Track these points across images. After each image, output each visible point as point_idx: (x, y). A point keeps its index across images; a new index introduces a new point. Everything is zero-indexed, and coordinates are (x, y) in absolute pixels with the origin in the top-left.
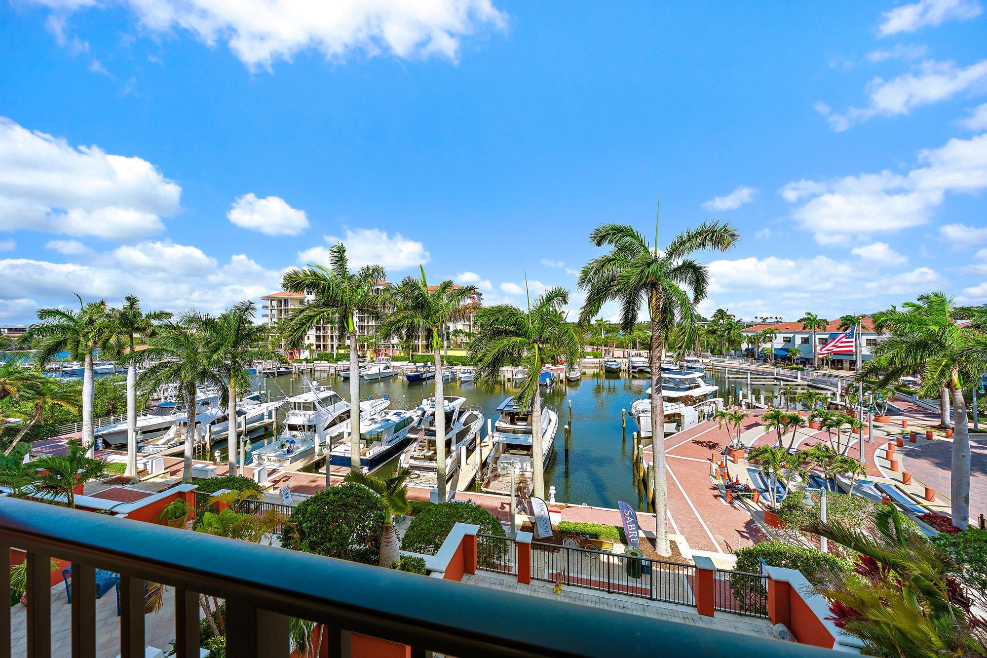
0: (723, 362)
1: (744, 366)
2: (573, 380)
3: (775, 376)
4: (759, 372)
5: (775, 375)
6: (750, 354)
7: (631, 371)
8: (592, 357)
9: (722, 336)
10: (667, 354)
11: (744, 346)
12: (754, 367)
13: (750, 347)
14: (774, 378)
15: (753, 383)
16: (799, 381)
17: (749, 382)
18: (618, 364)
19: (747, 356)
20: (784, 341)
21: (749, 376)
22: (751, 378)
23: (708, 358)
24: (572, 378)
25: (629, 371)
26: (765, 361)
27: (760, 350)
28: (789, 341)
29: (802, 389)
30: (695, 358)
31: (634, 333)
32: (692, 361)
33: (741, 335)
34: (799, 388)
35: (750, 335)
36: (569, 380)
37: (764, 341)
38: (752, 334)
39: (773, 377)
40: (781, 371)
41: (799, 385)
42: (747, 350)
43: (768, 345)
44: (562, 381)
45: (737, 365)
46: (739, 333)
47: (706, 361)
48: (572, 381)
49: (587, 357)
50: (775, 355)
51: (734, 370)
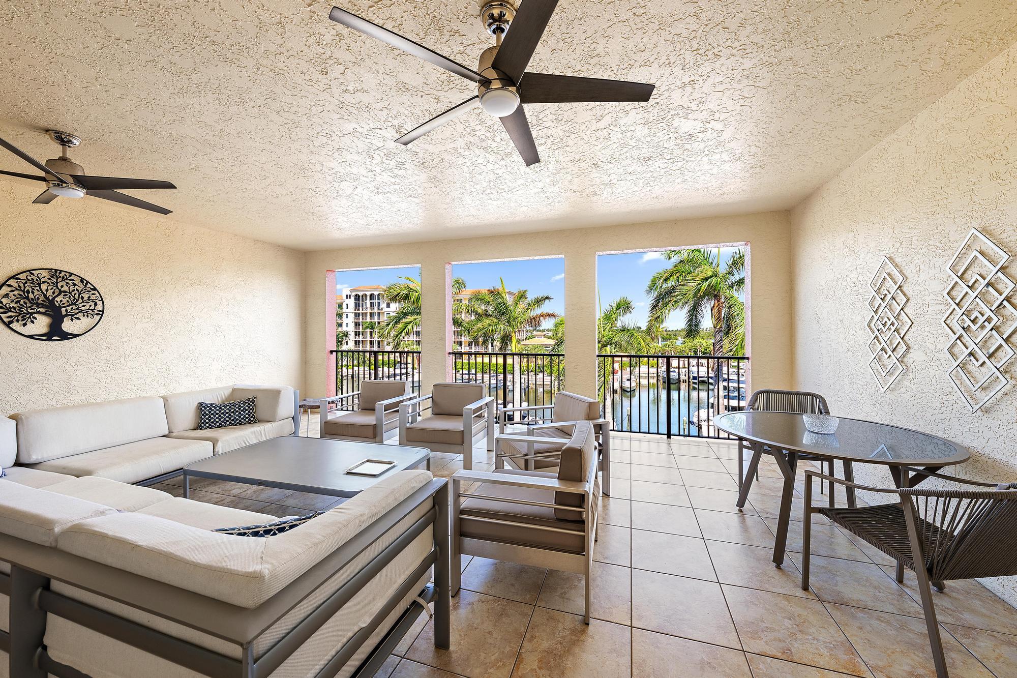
7: (691, 382)
18: (677, 375)
25: (689, 382)
31: (696, 341)
44: (616, 391)
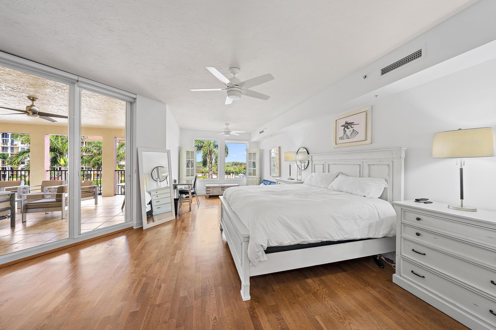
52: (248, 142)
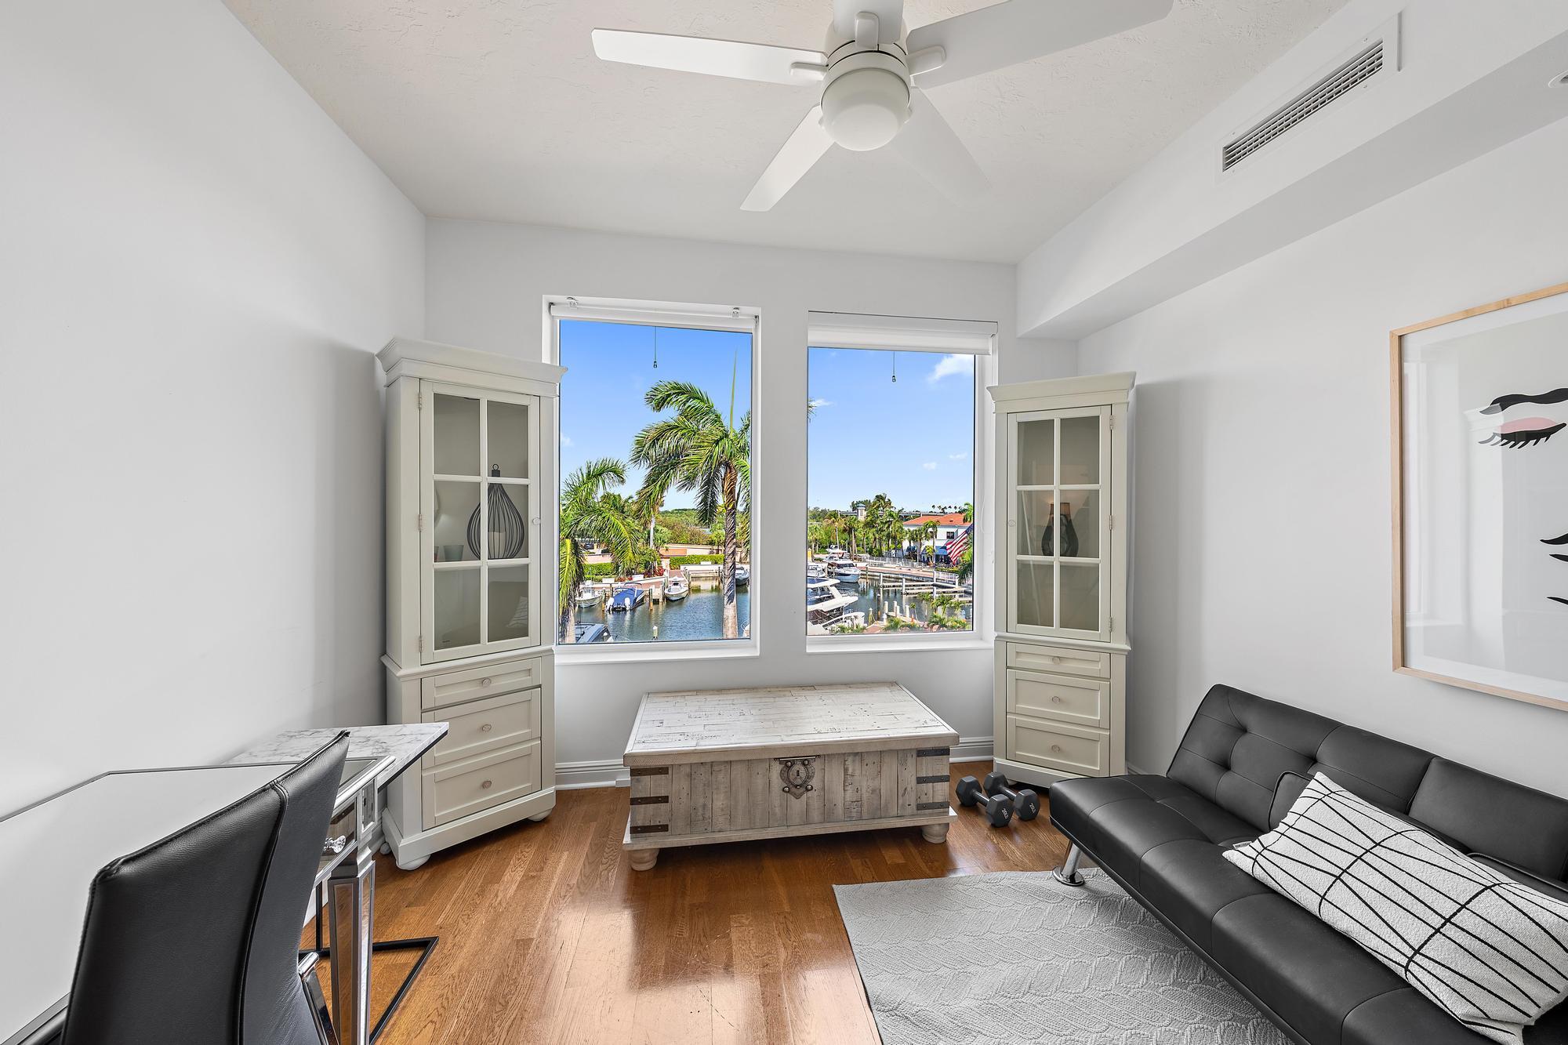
0: (881, 565)
1: (904, 570)
2: (674, 599)
3: (935, 582)
4: (918, 577)
5: (935, 580)
6: (912, 555)
8: (710, 563)
9: (881, 530)
10: (816, 556)
11: (906, 544)
12: (914, 572)
13: (912, 545)
14: (933, 585)
15: (908, 591)
16: (957, 588)
17: (904, 591)
18: (745, 573)
19: (908, 557)
20: (948, 537)
21: (905, 584)
22: (906, 586)
23: (865, 561)
24: (672, 595)
26: (927, 563)
27: (922, 549)
28: (953, 537)
29: (961, 596)
30: (850, 562)
32: (845, 565)
33: (902, 529)
34: (957, 595)
35: (912, 529)
36: (667, 599)
37: (927, 538)
38: (915, 528)
39: (932, 583)
40: (941, 575)
41: (956, 592)
42: (909, 549)
43: (929, 543)
44: (656, 602)
45: (897, 570)
46: (901, 527)
47: (860, 564)
48: (672, 601)
49: (702, 563)
50: (937, 556)
51: (893, 576)
52: (989, 345)
